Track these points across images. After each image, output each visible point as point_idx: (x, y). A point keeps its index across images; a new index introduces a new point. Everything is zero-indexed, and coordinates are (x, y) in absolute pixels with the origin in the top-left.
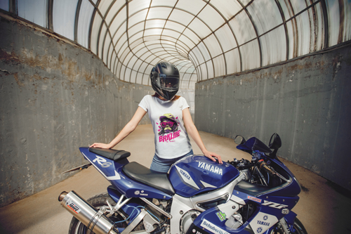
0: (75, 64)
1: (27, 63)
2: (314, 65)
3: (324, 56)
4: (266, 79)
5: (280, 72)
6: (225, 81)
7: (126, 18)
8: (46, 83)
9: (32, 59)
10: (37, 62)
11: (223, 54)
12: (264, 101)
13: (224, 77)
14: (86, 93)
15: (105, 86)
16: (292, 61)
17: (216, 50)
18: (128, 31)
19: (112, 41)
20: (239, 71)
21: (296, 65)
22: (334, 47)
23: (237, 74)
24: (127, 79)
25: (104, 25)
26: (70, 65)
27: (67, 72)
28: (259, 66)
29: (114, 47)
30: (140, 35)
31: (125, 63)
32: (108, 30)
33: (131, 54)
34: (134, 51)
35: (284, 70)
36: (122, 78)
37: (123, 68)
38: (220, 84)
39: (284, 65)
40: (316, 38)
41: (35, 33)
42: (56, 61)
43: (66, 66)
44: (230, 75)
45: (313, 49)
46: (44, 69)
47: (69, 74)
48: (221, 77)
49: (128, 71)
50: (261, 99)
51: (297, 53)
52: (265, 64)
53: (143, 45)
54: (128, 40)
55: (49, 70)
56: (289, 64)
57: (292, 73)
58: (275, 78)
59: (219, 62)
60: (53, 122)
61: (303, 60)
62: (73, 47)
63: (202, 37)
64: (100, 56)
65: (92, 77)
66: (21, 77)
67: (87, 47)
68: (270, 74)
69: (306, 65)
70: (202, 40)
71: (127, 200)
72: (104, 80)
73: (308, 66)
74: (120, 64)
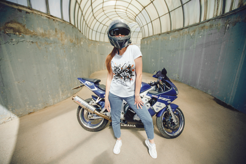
0: (64, 33)
1: (40, 35)
2: (214, 26)
3: (221, 20)
4: (186, 35)
5: (194, 31)
6: (160, 37)
8: (51, 47)
9: (43, 34)
10: (45, 34)
11: (159, 18)
12: (184, 51)
13: (160, 34)
14: (72, 50)
15: (81, 45)
16: (203, 23)
17: (154, 15)
18: (93, 5)
19: (82, 14)
20: (169, 30)
21: (204, 26)
22: (227, 13)
23: (168, 33)
24: (94, 39)
25: (77, 4)
26: (61, 35)
27: (61, 38)
28: (182, 27)
29: (84, 17)
30: (101, 6)
31: (92, 27)
32: (80, 7)
33: (95, 20)
34: (97, 18)
35: (197, 30)
36: (90, 39)
37: (91, 31)
38: (157, 40)
39: (197, 26)
40: (218, 7)
41: (42, 17)
42: (54, 33)
43: (59, 35)
44: (164, 33)
45: (215, 14)
46: (49, 38)
47: (62, 40)
48: (157, 35)
49: (94, 33)
50: (182, 50)
51: (206, 17)
52: (186, 25)
53: (103, 13)
54: (92, 11)
55: (51, 38)
56: (200, 25)
57: (201, 32)
58: (192, 35)
59: (156, 23)
60: (57, 68)
61: (209, 22)
62: (62, 23)
63: (144, 6)
64: (76, 26)
65: (74, 41)
66: (39, 44)
67: (69, 21)
68: (189, 32)
69: (210, 26)
70: (144, 8)
71: (101, 99)
72: (80, 41)
73: (211, 26)
74: (88, 28)
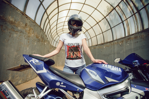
0: (33, 29)
1: (9, 22)
2: (139, 37)
3: (143, 33)
4: (116, 45)
5: (122, 42)
6: (97, 47)
7: (57, 19)
8: (16, 34)
9: (12, 21)
10: (14, 23)
11: (96, 36)
12: (116, 54)
13: (96, 45)
14: (35, 44)
15: (44, 44)
16: (127, 37)
17: (93, 34)
18: (57, 25)
19: (50, 27)
20: (103, 42)
21: (130, 38)
22: (147, 29)
23: (102, 44)
24: (54, 46)
25: (48, 19)
26: (30, 29)
27: (28, 31)
28: (112, 40)
29: (51, 30)
30: (62, 28)
31: (54, 39)
32: (49, 22)
33: (57, 35)
34: (58, 34)
35: (124, 41)
36: (52, 45)
37: (53, 40)
38: (95, 48)
39: (124, 39)
40: (138, 27)
41: (17, 11)
42: (24, 25)
43: (28, 29)
44: (99, 44)
45: (137, 31)
46: (17, 27)
47: (29, 33)
48: (95, 45)
49: (55, 42)
50: (114, 54)
51: (129, 33)
52: (115, 39)
53: (62, 32)
54: (57, 29)
55: (19, 28)
56: (126, 38)
57: (128, 42)
58: (120, 44)
59: (94, 39)
61: (133, 36)
62: (33, 22)
63: (87, 29)
64: (44, 31)
65: (39, 38)
66: (4, 27)
67: (39, 25)
68: (118, 43)
69: (135, 37)
70: (87, 31)
71: (49, 91)
72: (44, 42)
73: (136, 38)
74: (52, 39)
